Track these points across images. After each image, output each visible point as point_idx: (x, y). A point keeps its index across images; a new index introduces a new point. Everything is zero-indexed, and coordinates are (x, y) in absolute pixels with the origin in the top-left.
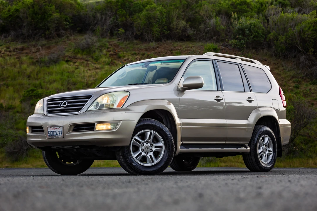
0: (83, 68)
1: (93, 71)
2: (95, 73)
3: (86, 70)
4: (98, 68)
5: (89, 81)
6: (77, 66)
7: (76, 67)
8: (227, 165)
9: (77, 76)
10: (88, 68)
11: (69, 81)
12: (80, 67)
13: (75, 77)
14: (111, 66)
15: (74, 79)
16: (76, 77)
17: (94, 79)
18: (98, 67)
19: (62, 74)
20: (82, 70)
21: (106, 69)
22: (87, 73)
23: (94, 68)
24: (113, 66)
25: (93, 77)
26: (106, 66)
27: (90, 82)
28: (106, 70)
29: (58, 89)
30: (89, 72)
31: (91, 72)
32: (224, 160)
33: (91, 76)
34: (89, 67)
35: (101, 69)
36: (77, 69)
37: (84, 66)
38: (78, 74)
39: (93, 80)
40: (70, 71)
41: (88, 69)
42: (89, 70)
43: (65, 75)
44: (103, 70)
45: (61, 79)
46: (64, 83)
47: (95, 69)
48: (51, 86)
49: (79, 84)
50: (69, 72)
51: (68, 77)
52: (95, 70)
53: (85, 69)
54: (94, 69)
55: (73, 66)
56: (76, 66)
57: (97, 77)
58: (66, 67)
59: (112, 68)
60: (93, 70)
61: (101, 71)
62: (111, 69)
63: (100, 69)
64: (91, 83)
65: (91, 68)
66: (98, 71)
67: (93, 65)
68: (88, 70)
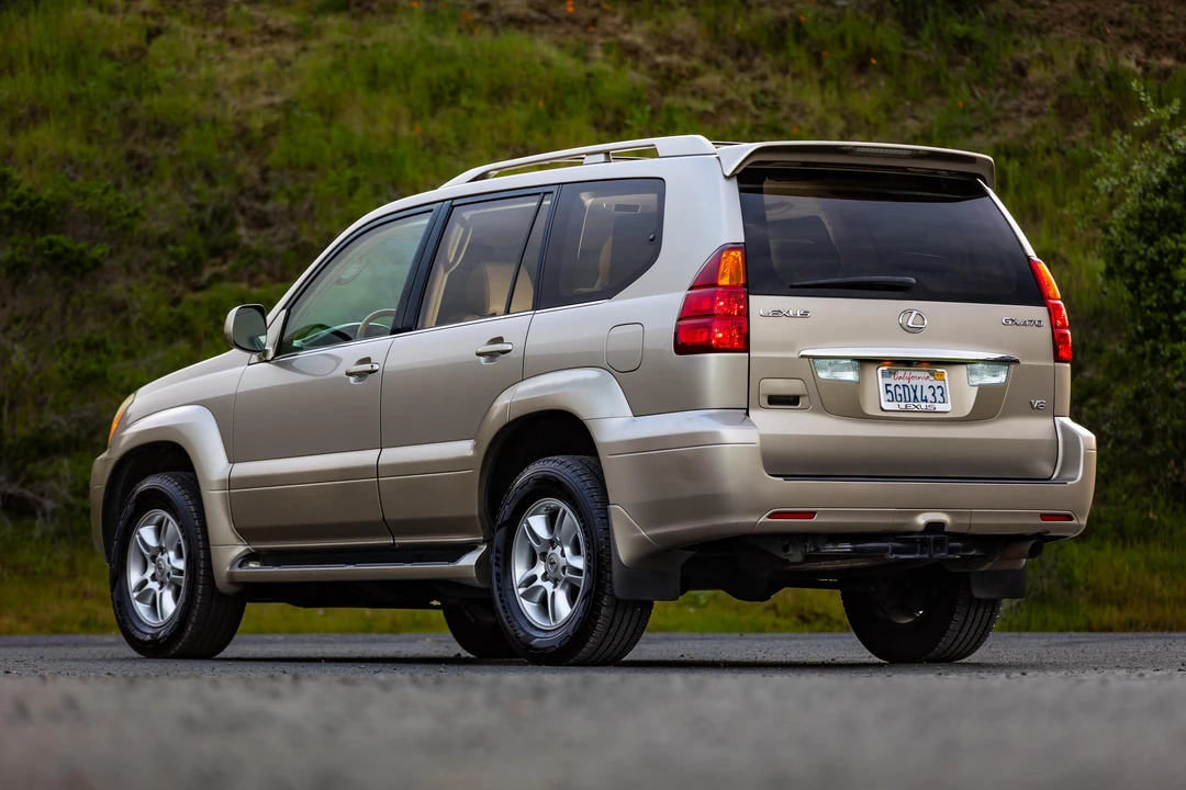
0: (192, 30)
1: (258, 50)
2: (270, 61)
3: (210, 39)
4: (278, 33)
5: (249, 114)
6: (154, 15)
7: (151, 22)
8: (1138, 623)
9: (170, 80)
10: (219, 30)
11: (132, 115)
12: (176, 23)
13: (157, 89)
14: (354, 17)
15: (157, 101)
16: (167, 86)
17: (277, 99)
18: (282, 23)
19: (73, 65)
20: (192, 44)
21: (334, 36)
22: (223, 59)
23: (258, 27)
24: (368, 18)
25: (264, 87)
26: (332, 21)
27: (257, 124)
28: (338, 46)
29: (71, 162)
30: (231, 54)
31: (245, 56)
32: (1114, 588)
33: (251, 82)
34: (224, 22)
35: (301, 34)
36: (153, 34)
37: (193, 19)
38: (173, 69)
39: (271, 105)
40: (115, 47)
41: (220, 37)
42: (233, 41)
43: (93, 74)
44: (314, 44)
45: (72, 99)
46: (98, 126)
47: (267, 37)
48: (22, 143)
49: (190, 133)
50: (111, 56)
51: (117, 86)
52: (264, 42)
53: (204, 37)
54: (257, 39)
55: (131, 17)
56: (144, 14)
57: (291, 88)
58: (89, 23)
59: (369, 34)
60: (253, 45)
61: (304, 49)
62: (368, 42)
63: (297, 37)
64: (264, 129)
65: (239, 32)
66: (288, 48)
67: (245, 8)
68: (227, 45)
